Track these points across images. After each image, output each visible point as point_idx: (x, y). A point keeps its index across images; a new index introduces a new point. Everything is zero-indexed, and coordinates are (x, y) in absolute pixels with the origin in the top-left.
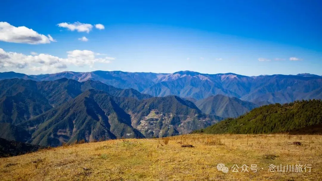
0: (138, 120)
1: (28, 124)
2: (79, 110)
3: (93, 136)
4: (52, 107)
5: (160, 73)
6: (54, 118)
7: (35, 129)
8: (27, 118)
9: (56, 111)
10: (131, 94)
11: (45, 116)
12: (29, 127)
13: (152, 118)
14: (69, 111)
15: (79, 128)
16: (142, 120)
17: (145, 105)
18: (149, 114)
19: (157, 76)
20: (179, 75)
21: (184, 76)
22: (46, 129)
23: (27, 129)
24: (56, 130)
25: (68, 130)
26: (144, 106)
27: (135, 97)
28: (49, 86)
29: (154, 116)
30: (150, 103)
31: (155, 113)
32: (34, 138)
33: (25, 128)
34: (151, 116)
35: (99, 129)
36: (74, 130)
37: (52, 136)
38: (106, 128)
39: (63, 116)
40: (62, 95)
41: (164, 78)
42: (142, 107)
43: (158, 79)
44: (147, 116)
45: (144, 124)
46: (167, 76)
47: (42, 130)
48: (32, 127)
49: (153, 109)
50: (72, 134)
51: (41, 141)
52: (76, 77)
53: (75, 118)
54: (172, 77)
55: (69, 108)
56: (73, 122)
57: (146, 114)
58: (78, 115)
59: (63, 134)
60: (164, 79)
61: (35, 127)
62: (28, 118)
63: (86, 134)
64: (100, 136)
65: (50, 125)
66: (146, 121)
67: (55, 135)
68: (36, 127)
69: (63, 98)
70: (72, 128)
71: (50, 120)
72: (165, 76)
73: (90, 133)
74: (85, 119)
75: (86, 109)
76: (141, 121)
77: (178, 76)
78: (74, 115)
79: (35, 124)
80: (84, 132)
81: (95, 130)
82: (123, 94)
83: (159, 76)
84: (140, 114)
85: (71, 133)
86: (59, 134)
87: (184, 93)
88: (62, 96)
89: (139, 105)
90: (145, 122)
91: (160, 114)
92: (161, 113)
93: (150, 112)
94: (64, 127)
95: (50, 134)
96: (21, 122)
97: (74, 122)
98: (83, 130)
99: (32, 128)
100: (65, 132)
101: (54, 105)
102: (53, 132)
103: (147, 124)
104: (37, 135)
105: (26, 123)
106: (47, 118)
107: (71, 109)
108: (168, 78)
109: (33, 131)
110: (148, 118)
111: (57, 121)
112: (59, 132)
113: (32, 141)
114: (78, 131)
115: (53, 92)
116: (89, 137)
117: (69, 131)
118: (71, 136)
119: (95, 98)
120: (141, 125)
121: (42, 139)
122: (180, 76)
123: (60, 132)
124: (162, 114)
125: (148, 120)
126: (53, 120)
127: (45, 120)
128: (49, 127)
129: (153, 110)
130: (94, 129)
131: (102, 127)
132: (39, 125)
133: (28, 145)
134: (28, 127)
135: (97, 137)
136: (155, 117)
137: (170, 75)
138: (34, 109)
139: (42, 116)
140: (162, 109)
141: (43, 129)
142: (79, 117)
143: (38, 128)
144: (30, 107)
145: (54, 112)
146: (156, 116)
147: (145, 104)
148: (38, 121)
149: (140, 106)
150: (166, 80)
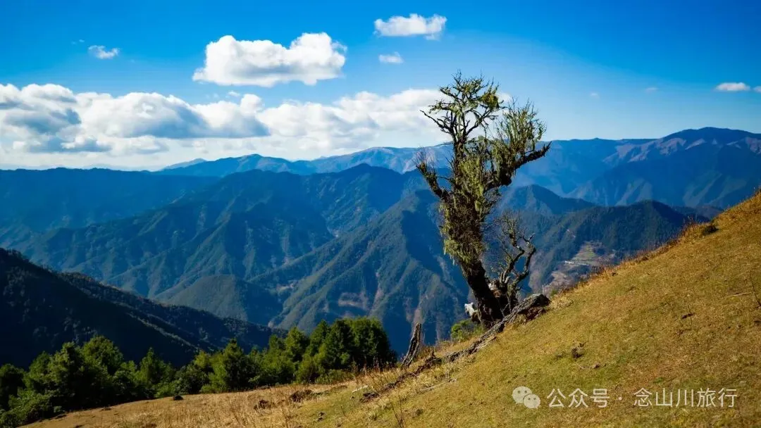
0: (544, 269)
1: (276, 278)
2: (390, 244)
3: (423, 310)
4: (334, 237)
5: (623, 140)
6: (331, 264)
7: (290, 289)
8: (275, 263)
9: (338, 247)
10: (531, 201)
11: (312, 261)
12: (278, 285)
13: (584, 266)
14: (366, 248)
15: (388, 291)
16: (557, 269)
17: (565, 231)
18: (577, 253)
19: (618, 148)
20: (683, 142)
21: (697, 143)
22: (313, 289)
23: (272, 291)
24: (335, 294)
25: (363, 293)
26: (562, 232)
27: (544, 206)
28: (329, 186)
29: (591, 260)
30: (578, 224)
31: (594, 251)
32: (288, 312)
33: (269, 288)
34: (580, 259)
35: (438, 293)
36: (379, 293)
37: (326, 309)
38: (458, 291)
39: (352, 259)
40: (357, 206)
41: (638, 151)
42: (557, 237)
43: (618, 156)
44: (569, 260)
45: (562, 280)
46: (645, 147)
47: (307, 293)
48: (285, 286)
49: (589, 240)
50: (372, 305)
51: (302, 320)
52: (399, 161)
53: (379, 266)
54: (661, 149)
55: (368, 239)
56: (375, 275)
57: (568, 254)
58: (387, 257)
59: (352, 304)
60: (635, 156)
61: (291, 286)
62: (279, 263)
63: (406, 306)
64: (440, 313)
65: (322, 281)
66: (568, 272)
67: (333, 306)
68: (294, 286)
69: (359, 214)
70: (372, 290)
71: (323, 271)
72: (638, 146)
73: (415, 304)
74: (403, 268)
75: (404, 241)
76: (554, 274)
77: (678, 144)
78: (378, 255)
79: (292, 279)
80: (401, 301)
81: (427, 296)
82: (512, 201)
83: (621, 147)
84: (550, 255)
85: (371, 301)
86: (342, 303)
87: (696, 193)
88: (355, 208)
89: (549, 229)
90: (565, 276)
91: (609, 254)
92: (611, 252)
93: (578, 249)
94: (352, 287)
95: (321, 305)
96: (262, 271)
97: (377, 274)
98: (398, 294)
99: (284, 288)
100: (356, 300)
101: (338, 231)
102: (329, 300)
103: (569, 281)
104: (295, 305)
105: (272, 275)
106: (317, 265)
107: (370, 242)
108: (647, 152)
109: (286, 295)
110: (572, 267)
111: (337, 270)
112: (343, 300)
113: (283, 318)
114: (387, 296)
115: (338, 201)
116: (413, 313)
117: (365, 296)
118: (371, 309)
119: (430, 213)
120: (553, 285)
121: (303, 314)
122: (686, 145)
123: (345, 298)
124: (612, 256)
125: (573, 271)
126: (328, 270)
127: (314, 269)
128: (320, 287)
129: (589, 243)
130: (424, 293)
131: (445, 288)
132: (300, 281)
133: (263, 330)
134: (275, 287)
135: (433, 313)
136: (594, 264)
137: (652, 142)
138: (293, 242)
139: (309, 259)
140: (612, 242)
141: (306, 291)
142: (389, 261)
143: (297, 289)
144: (284, 238)
145: (333, 249)
146: (598, 261)
147: (567, 226)
148: (298, 272)
149: (552, 232)
150: (644, 158)
